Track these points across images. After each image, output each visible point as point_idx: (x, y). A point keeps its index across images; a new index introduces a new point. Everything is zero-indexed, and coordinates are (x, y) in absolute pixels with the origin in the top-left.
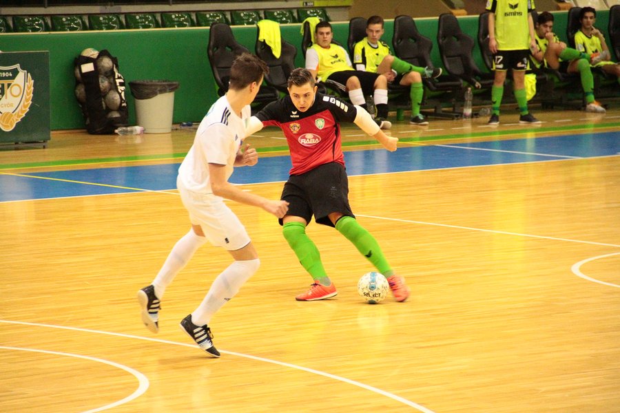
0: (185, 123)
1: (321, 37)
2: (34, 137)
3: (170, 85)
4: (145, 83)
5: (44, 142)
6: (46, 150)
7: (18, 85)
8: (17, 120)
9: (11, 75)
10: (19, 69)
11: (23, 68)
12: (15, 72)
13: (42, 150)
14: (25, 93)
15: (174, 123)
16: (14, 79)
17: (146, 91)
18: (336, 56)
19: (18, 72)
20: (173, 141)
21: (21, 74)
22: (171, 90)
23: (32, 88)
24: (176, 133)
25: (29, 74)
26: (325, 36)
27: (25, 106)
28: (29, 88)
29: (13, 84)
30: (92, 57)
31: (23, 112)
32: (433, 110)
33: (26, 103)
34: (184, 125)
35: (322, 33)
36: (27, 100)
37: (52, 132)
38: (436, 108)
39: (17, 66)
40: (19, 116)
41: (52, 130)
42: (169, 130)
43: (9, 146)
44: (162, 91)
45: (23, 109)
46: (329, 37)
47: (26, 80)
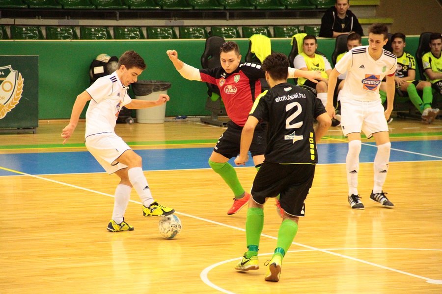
0: (180, 116)
1: (306, 47)
2: (24, 124)
3: (163, 85)
4: (143, 83)
5: (34, 128)
6: (35, 135)
7: (9, 82)
8: (7, 110)
9: (3, 74)
10: (11, 69)
11: (14, 68)
12: (7, 72)
13: (32, 135)
14: (16, 89)
15: (166, 116)
16: (6, 77)
17: (143, 89)
18: (318, 65)
19: (10, 72)
20: (165, 130)
21: (13, 74)
22: (164, 89)
23: (23, 85)
24: (167, 124)
25: (20, 73)
26: (310, 46)
27: (15, 99)
28: (19, 85)
29: (5, 81)
30: (104, 61)
31: (13, 104)
32: (408, 111)
33: (16, 97)
34: (179, 118)
35: (307, 44)
36: (17, 95)
37: (39, 121)
38: (410, 110)
39: (9, 67)
40: (9, 107)
41: (40, 119)
42: (162, 121)
43: (6, 131)
44: (157, 89)
45: (14, 102)
46: (314, 48)
47: (17, 78)
